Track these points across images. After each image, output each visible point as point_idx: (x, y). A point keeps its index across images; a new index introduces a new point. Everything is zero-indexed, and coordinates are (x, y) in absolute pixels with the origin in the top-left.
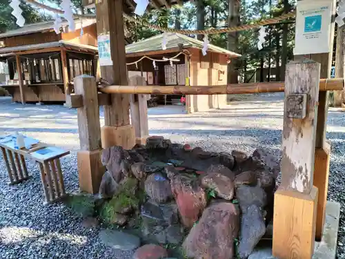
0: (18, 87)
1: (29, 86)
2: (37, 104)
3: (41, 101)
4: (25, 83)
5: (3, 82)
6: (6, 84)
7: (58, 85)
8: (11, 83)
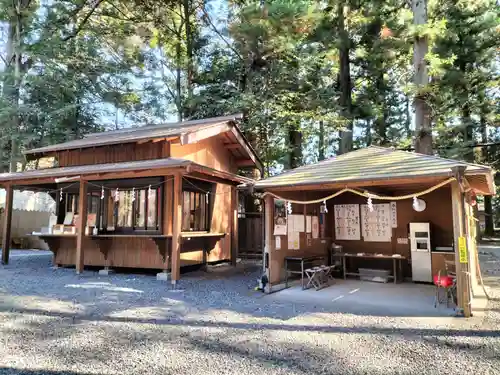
0: (73, 239)
1: (94, 238)
2: (101, 272)
3: (110, 268)
4: (87, 232)
5: (43, 229)
6: (50, 232)
7: (155, 239)
8: (60, 232)
